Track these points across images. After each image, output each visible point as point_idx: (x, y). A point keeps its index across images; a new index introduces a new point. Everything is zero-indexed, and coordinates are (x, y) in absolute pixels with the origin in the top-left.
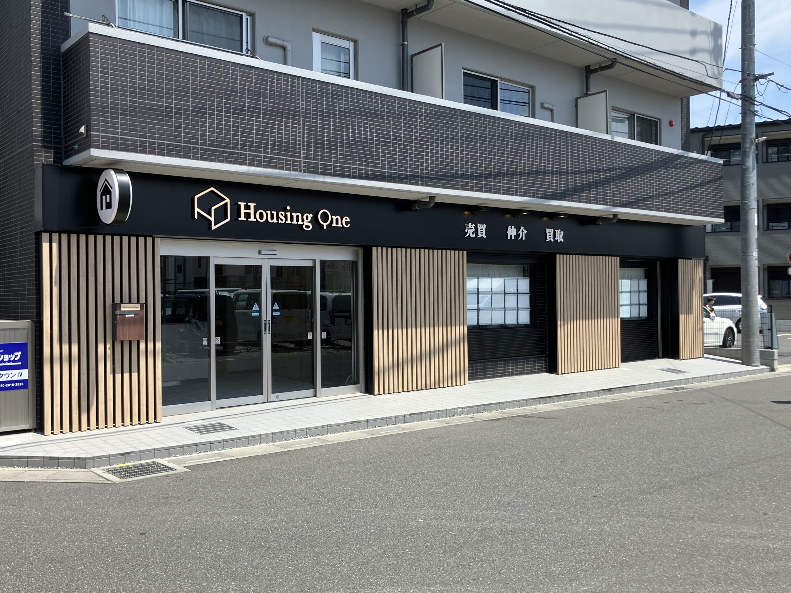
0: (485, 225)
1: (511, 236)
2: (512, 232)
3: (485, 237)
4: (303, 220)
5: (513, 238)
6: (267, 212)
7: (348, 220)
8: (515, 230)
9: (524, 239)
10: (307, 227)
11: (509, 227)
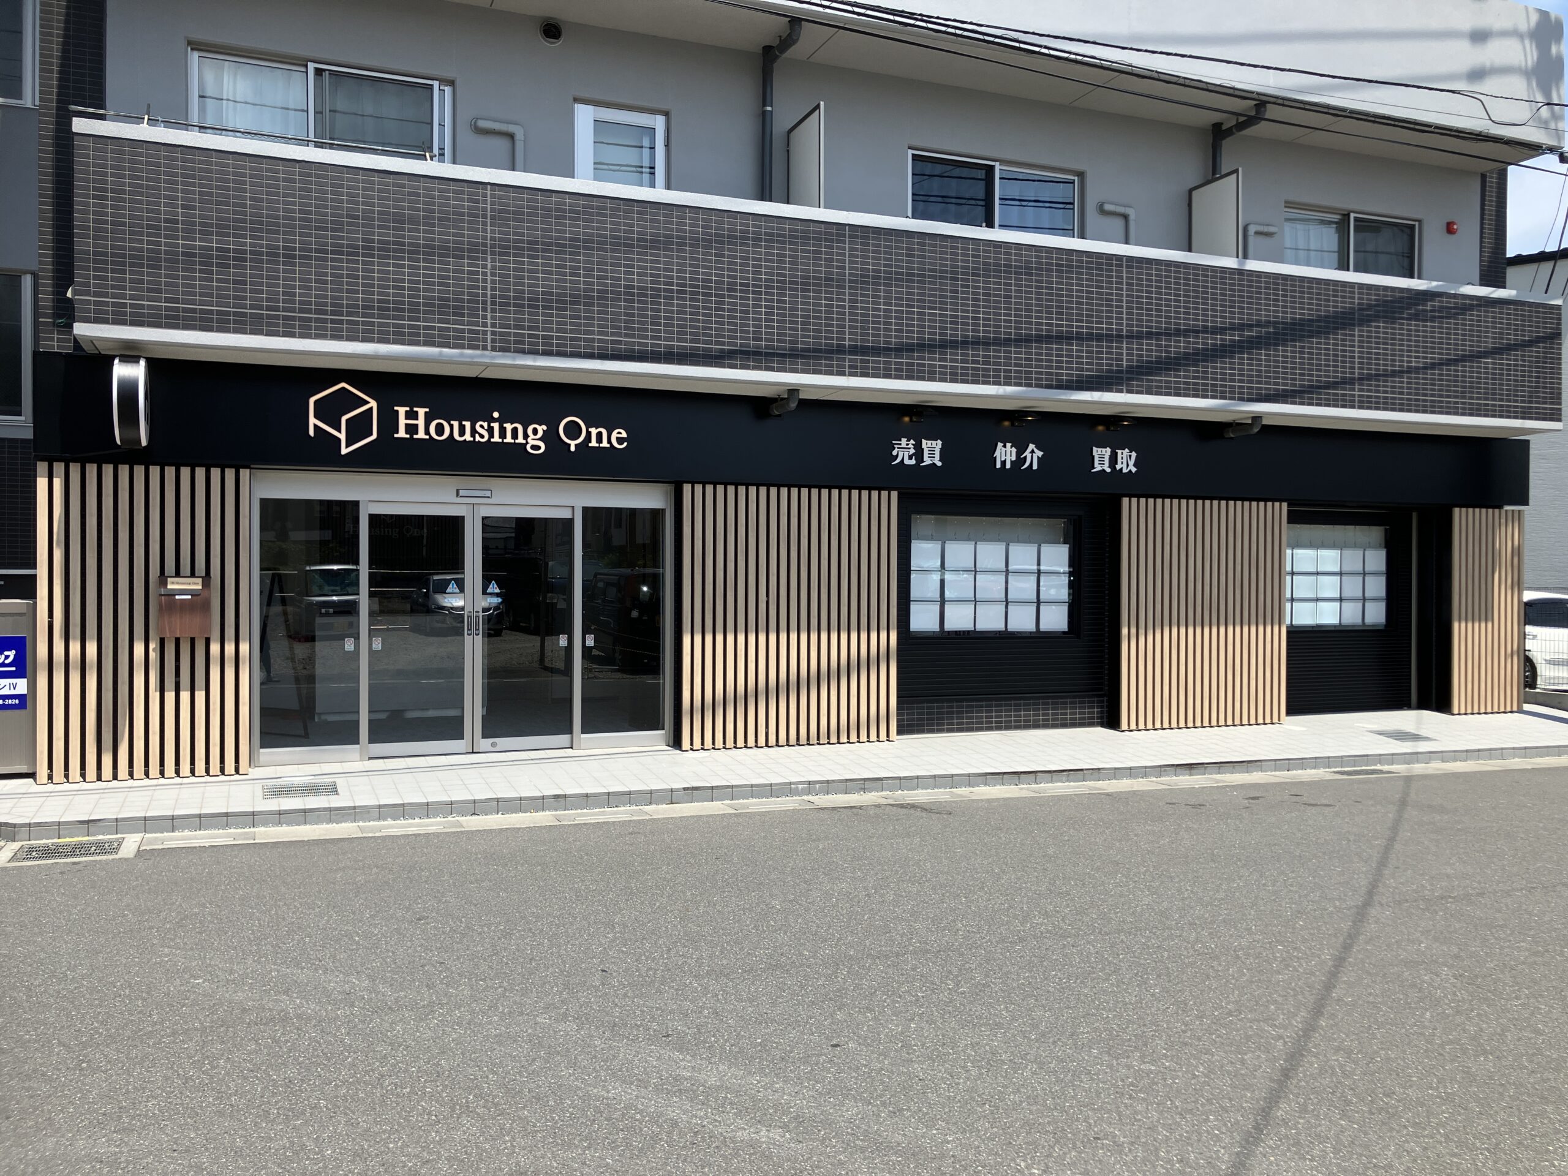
0: (939, 442)
1: (1004, 463)
2: (1005, 454)
3: (939, 464)
4: (526, 436)
5: (1008, 466)
6: (452, 422)
7: (624, 435)
8: (1014, 450)
9: (1035, 467)
10: (534, 447)
11: (1000, 445)
